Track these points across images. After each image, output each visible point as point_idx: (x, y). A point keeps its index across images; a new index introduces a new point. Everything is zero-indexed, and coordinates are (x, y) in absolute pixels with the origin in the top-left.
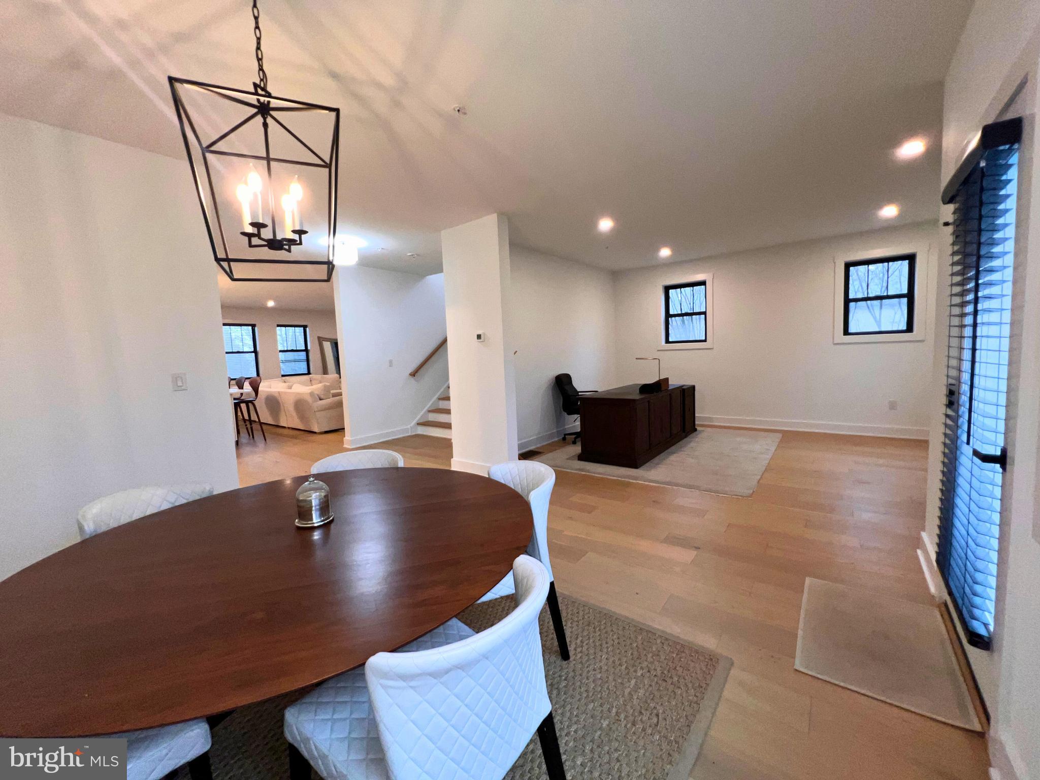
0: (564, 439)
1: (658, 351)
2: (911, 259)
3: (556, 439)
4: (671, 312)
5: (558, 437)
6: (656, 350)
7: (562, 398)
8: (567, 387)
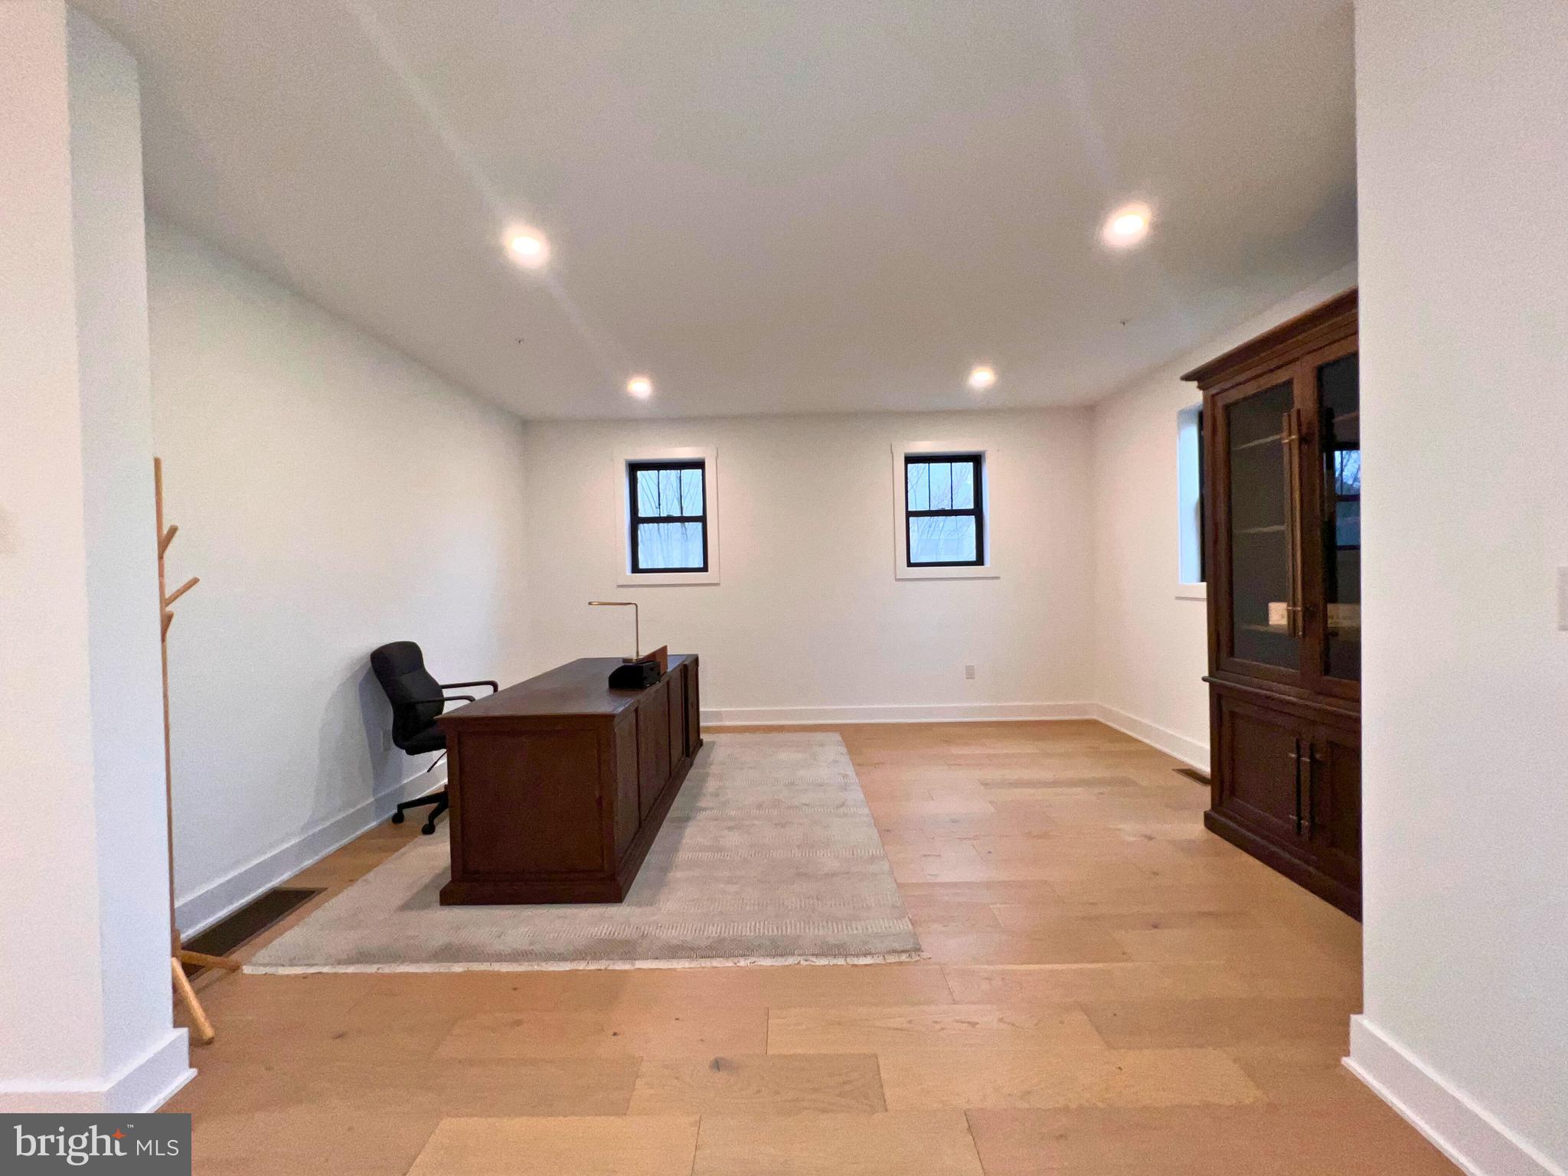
0: (398, 818)
1: (619, 586)
2: (976, 460)
3: (373, 824)
4: (641, 514)
5: (378, 819)
6: (615, 586)
7: (391, 707)
8: (406, 680)
